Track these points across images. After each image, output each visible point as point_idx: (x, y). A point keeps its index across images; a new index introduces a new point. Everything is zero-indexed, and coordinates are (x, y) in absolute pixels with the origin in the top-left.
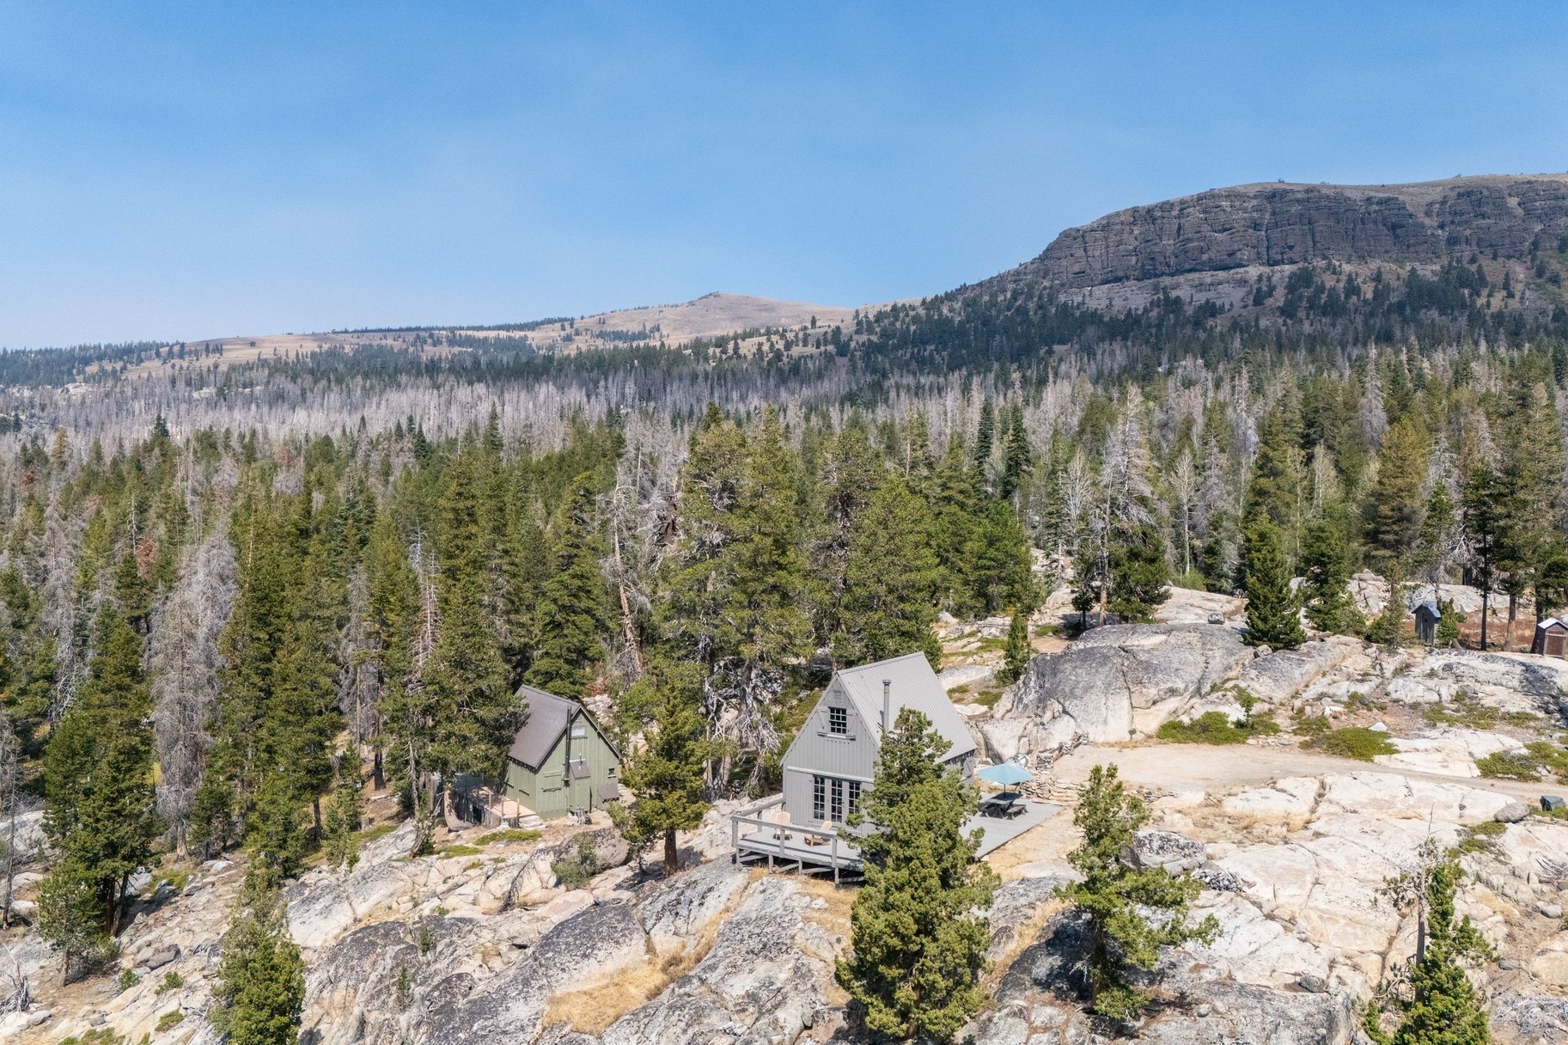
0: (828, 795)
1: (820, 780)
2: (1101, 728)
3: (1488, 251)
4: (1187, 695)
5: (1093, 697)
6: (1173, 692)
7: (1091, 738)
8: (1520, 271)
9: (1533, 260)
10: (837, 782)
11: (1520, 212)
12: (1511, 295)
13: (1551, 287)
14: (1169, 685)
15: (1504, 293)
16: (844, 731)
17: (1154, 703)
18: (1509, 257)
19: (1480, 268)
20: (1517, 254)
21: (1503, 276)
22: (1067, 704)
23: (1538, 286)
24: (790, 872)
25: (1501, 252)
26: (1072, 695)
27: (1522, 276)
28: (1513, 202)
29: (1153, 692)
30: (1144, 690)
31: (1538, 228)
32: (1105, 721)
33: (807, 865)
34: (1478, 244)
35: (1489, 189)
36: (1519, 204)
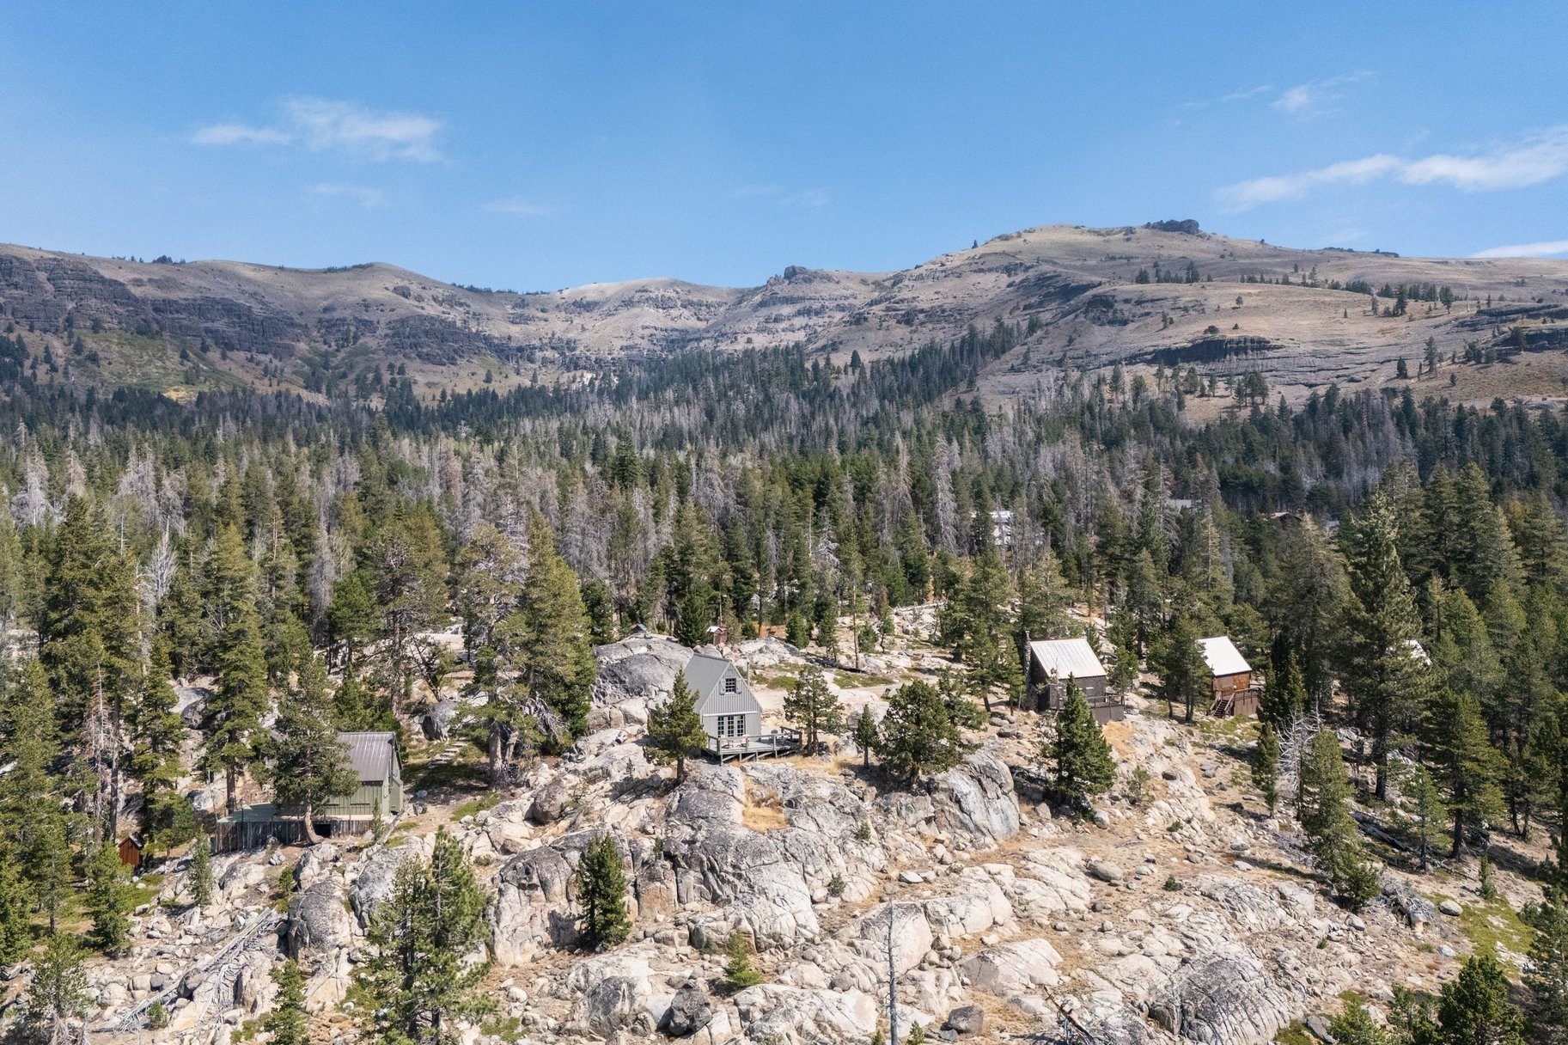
0: (726, 725)
1: (721, 718)
3: (23, 322)
8: (59, 348)
9: (71, 335)
10: (730, 717)
11: (49, 287)
12: (54, 369)
13: (88, 363)
15: (47, 366)
16: (734, 690)
18: (46, 331)
19: (19, 338)
20: (53, 329)
21: (42, 349)
23: (79, 362)
24: (750, 760)
25: (37, 325)
27: (60, 352)
28: (42, 276)
31: (70, 306)
33: (760, 753)
34: (13, 314)
35: (18, 259)
36: (49, 280)
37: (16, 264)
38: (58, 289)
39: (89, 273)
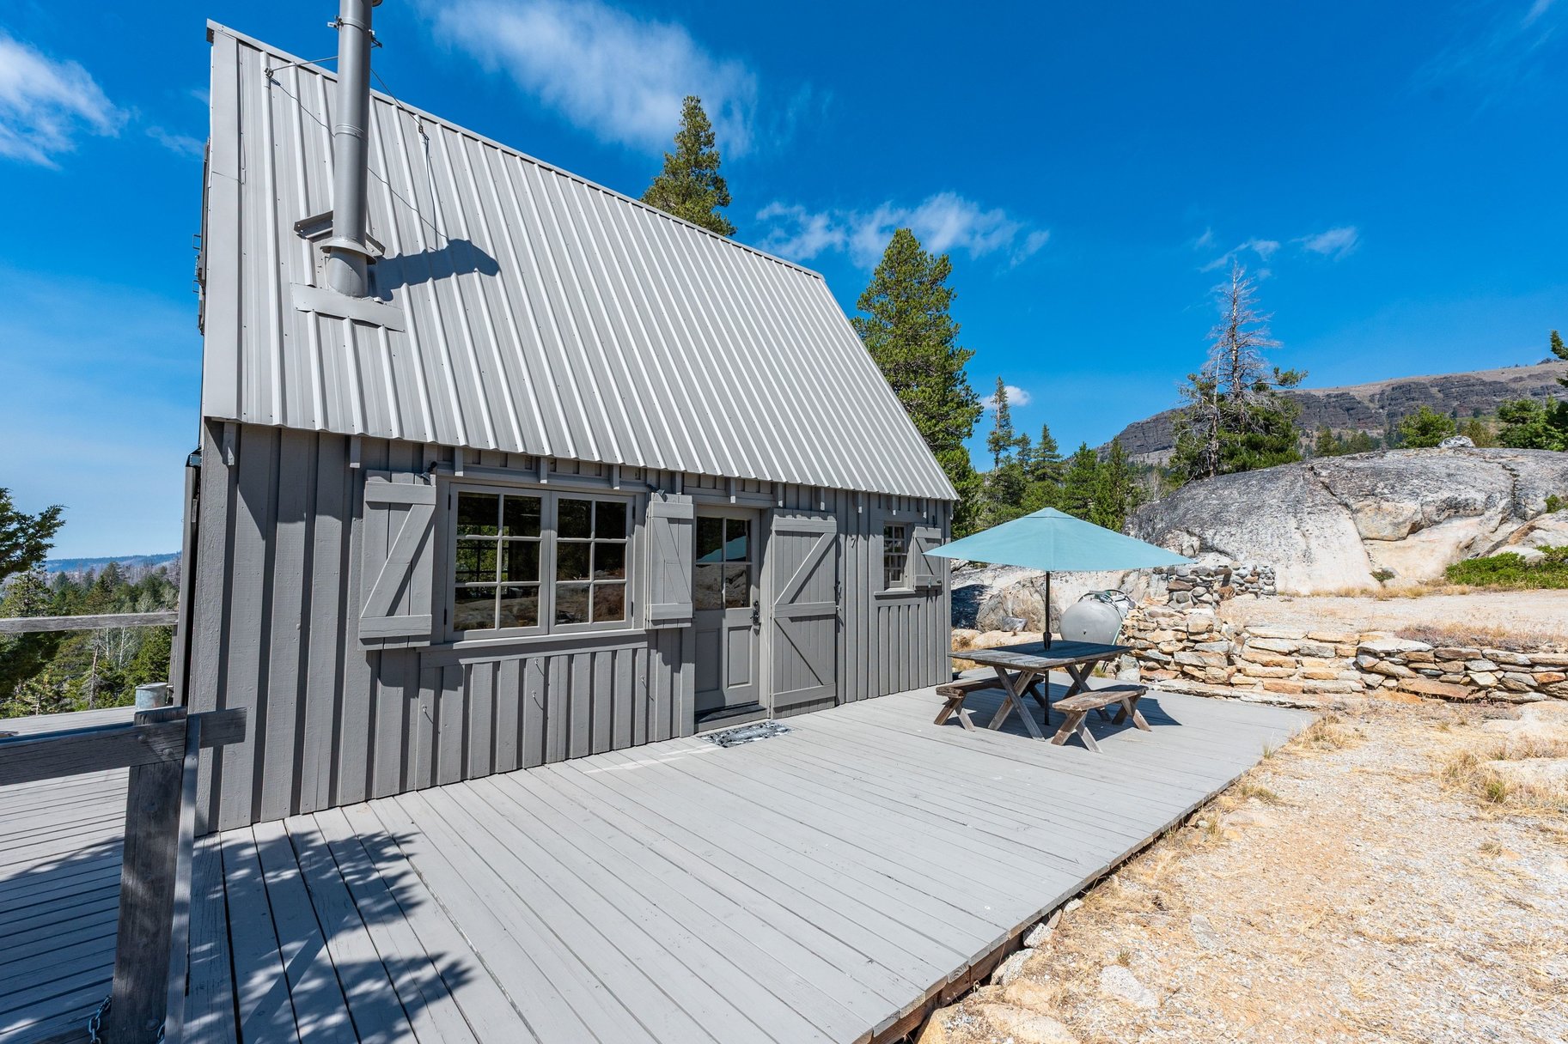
2: (1297, 569)
4: (1494, 514)
5: (1268, 521)
6: (1455, 508)
7: (1279, 586)
11: (1440, 395)
14: (1445, 494)
17: (1415, 529)
22: (1209, 534)
26: (1218, 519)
28: (1434, 390)
29: (1409, 508)
30: (1385, 505)
31: (1456, 403)
32: (1307, 556)
35: (1415, 383)
36: (1439, 391)
37: (1413, 386)
38: (1446, 396)
39: (1472, 381)
